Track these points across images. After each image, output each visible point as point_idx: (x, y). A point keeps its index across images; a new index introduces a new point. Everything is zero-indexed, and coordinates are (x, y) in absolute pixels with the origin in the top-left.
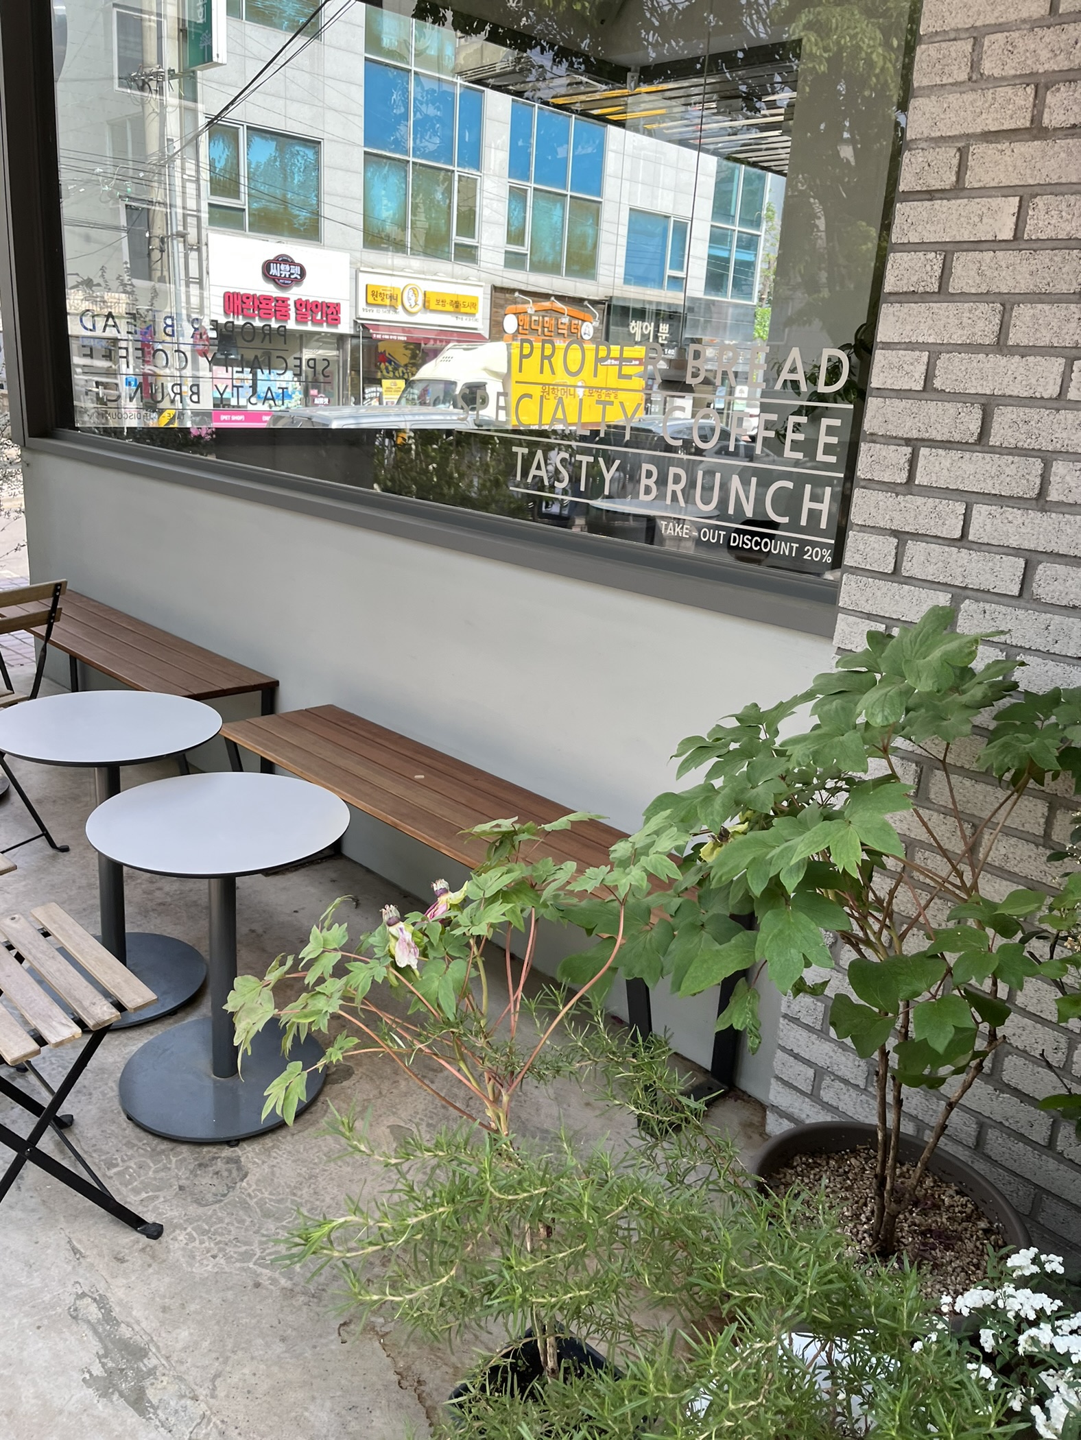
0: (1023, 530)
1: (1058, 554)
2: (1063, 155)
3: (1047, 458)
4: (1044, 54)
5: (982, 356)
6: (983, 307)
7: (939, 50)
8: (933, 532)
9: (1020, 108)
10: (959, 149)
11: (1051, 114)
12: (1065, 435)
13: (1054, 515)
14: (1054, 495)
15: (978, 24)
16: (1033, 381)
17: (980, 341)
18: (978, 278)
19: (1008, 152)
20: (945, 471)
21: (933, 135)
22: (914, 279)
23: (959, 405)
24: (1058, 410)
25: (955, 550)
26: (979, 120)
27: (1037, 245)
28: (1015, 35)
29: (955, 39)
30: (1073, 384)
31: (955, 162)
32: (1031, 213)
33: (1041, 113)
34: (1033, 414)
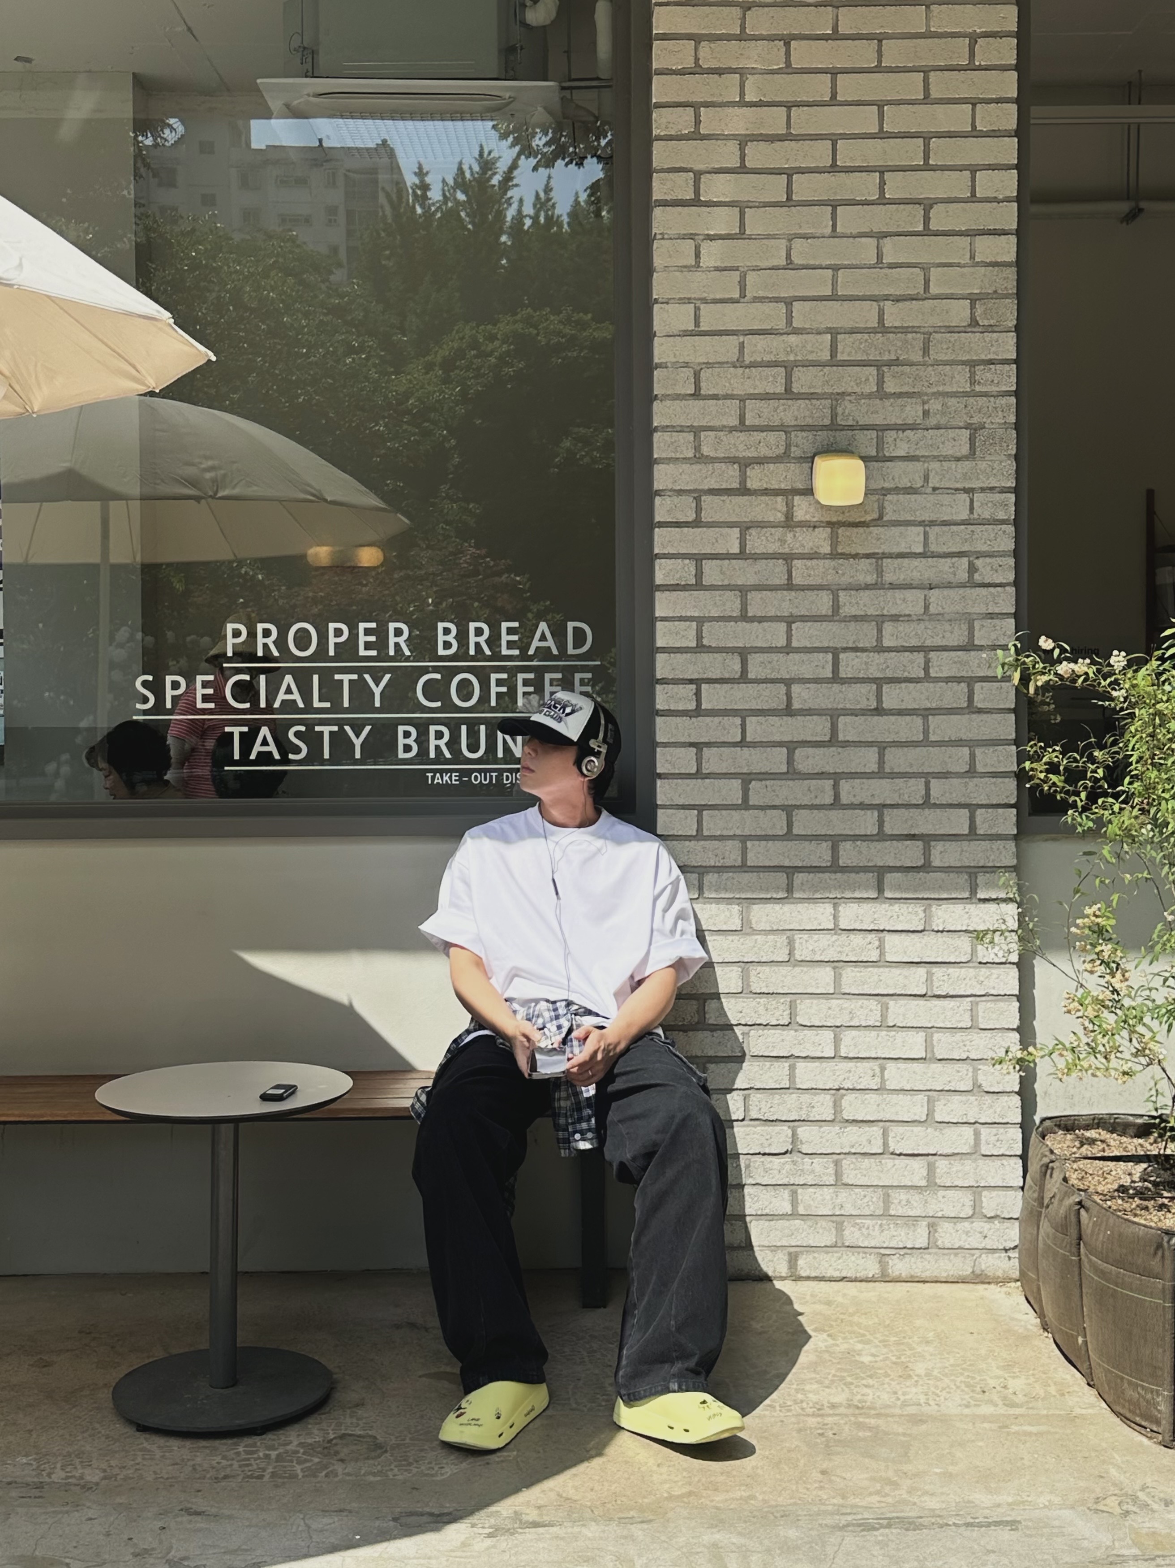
0: (782, 729)
1: (806, 742)
2: (763, 505)
3: (788, 683)
4: (741, 447)
5: (732, 623)
6: (728, 593)
7: (671, 437)
8: (722, 739)
9: (732, 477)
10: (695, 498)
11: (752, 481)
12: (796, 668)
13: (799, 718)
14: (796, 705)
15: (695, 424)
16: (769, 637)
17: (730, 614)
18: (722, 576)
19: (728, 502)
20: (722, 698)
21: (675, 488)
22: (678, 576)
23: (724, 654)
24: (788, 654)
25: (739, 749)
26: (705, 481)
27: (755, 557)
28: (722, 433)
29: (680, 431)
30: (793, 638)
31: (694, 505)
32: (748, 537)
33: (745, 481)
34: (774, 657)
